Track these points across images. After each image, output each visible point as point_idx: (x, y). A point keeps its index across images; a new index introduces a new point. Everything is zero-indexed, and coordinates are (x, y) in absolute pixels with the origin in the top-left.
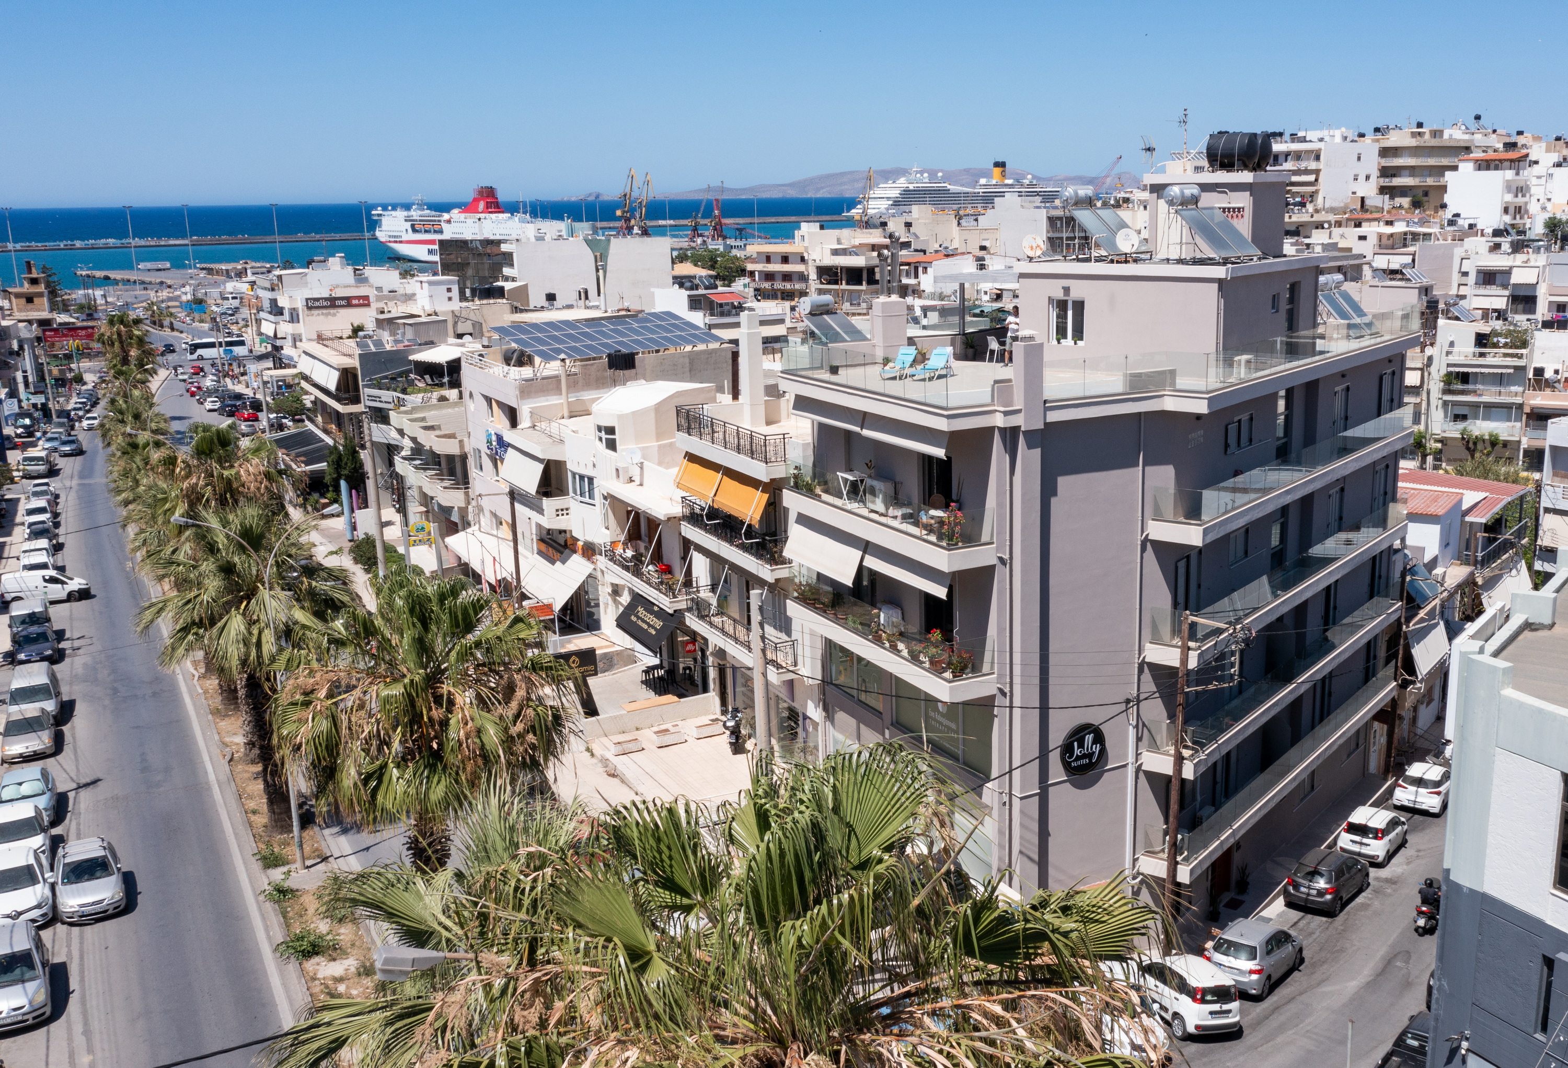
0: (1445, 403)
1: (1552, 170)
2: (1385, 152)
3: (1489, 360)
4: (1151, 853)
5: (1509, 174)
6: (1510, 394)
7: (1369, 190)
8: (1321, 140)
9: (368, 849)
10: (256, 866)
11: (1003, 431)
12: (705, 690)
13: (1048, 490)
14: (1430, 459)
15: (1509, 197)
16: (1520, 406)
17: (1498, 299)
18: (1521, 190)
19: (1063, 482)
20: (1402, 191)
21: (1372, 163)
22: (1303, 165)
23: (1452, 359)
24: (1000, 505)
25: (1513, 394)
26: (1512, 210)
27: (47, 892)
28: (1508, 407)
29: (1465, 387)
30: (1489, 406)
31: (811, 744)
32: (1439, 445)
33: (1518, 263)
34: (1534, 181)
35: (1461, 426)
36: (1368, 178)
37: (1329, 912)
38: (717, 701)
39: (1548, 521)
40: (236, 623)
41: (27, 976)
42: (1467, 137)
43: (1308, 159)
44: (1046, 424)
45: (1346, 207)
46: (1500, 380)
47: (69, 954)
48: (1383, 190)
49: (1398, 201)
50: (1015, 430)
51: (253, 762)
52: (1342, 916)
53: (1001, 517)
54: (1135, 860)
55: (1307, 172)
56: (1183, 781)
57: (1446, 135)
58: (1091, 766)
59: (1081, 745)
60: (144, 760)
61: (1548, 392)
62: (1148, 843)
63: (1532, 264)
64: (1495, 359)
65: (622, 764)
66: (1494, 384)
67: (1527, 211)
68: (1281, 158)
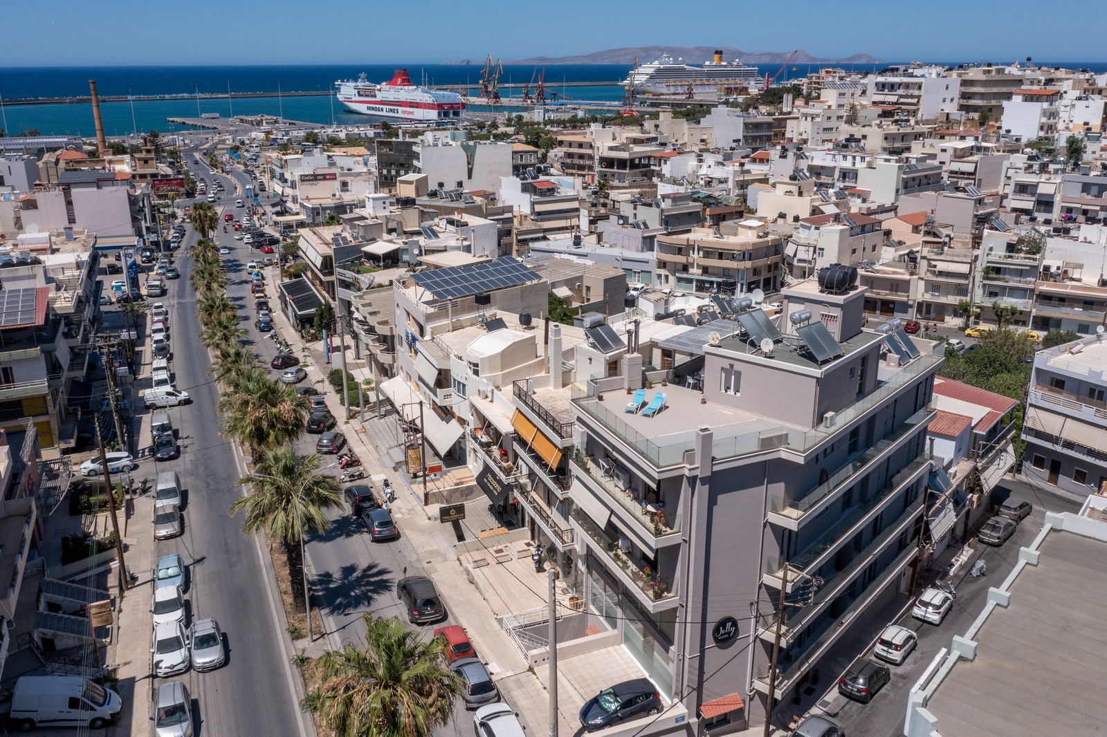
0: (984, 285)
1: (1074, 102)
2: (965, 83)
3: (1015, 261)
4: (760, 678)
5: (1046, 105)
6: (1026, 282)
7: (952, 108)
8: (923, 76)
9: (344, 627)
10: (288, 636)
11: (688, 478)
12: (523, 526)
13: (712, 502)
14: (972, 319)
15: (1044, 120)
16: (1033, 290)
17: (1027, 203)
18: (1053, 114)
19: (720, 498)
20: (975, 109)
21: (956, 90)
22: (910, 92)
23: (991, 258)
24: (685, 513)
25: (1029, 282)
26: (1046, 128)
27: (187, 653)
28: (1025, 290)
29: (998, 276)
30: (1012, 289)
31: (579, 581)
32: (978, 310)
33: (1043, 180)
34: (1062, 109)
35: (993, 300)
36: (952, 100)
37: (864, 701)
38: (529, 533)
39: (1031, 412)
40: (281, 516)
41: (183, 719)
42: (1020, 73)
43: (914, 89)
44: (712, 472)
45: (937, 119)
46: (1021, 273)
47: (199, 694)
48: (962, 108)
49: (971, 115)
50: (695, 478)
51: (283, 553)
52: (871, 703)
53: (685, 519)
54: (752, 683)
55: (912, 97)
56: (781, 649)
57: (1006, 72)
58: (730, 638)
59: (724, 628)
60: (226, 544)
61: (1052, 282)
62: (760, 672)
63: (1052, 181)
64: (1020, 260)
65: (476, 573)
66: (1016, 275)
67: (1056, 128)
68: (896, 87)
